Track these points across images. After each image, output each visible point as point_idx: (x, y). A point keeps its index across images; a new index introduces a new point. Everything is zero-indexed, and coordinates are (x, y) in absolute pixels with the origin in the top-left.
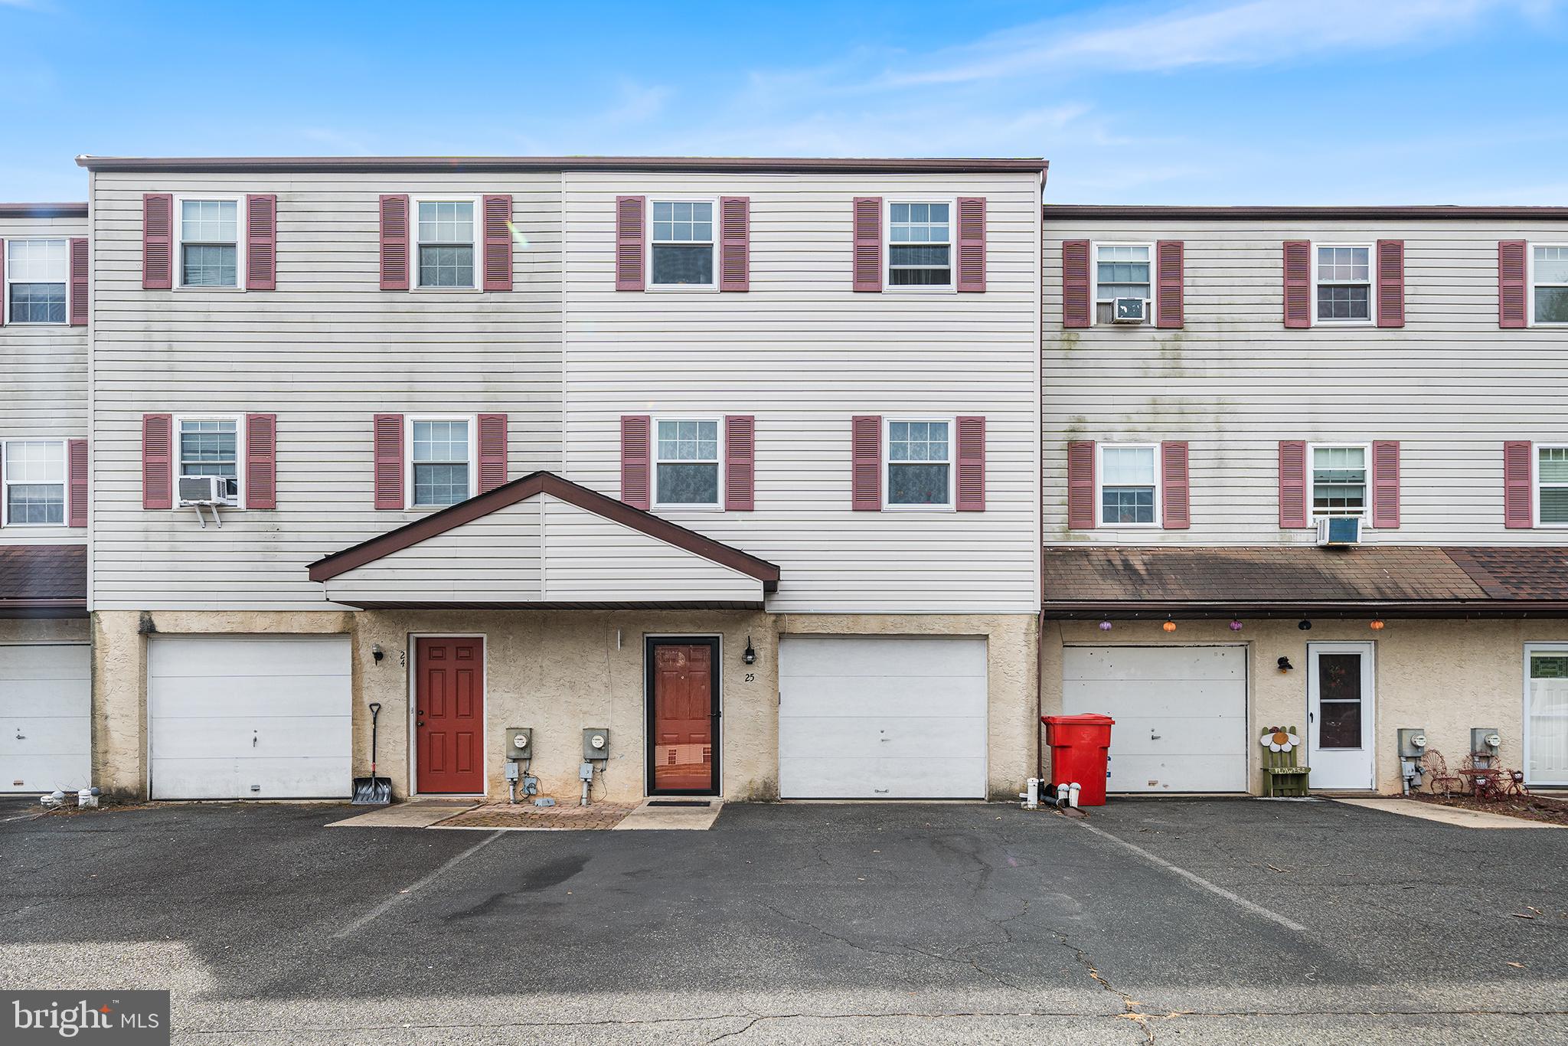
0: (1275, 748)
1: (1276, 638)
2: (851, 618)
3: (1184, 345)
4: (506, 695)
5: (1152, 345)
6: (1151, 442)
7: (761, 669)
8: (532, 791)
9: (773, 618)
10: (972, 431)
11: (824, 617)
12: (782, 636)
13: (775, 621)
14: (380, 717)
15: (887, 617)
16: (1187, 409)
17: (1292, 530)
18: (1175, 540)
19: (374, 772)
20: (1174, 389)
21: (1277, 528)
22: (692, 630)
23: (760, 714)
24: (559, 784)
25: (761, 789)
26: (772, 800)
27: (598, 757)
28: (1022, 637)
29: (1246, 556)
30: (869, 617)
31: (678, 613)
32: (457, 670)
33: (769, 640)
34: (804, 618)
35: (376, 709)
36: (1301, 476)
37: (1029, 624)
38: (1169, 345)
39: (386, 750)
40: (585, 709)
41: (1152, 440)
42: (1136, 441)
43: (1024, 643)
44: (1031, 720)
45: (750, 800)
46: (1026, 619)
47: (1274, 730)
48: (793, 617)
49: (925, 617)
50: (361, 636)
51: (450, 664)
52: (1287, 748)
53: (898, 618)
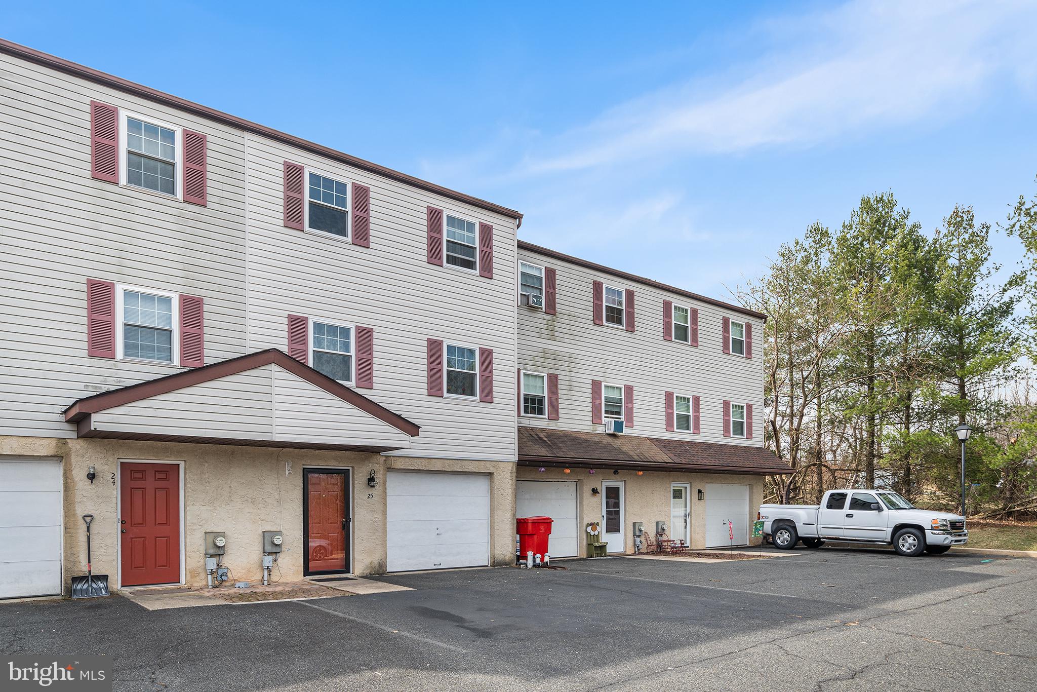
0: (592, 533)
1: (592, 478)
2: (427, 460)
3: (556, 324)
4: (202, 508)
5: (543, 321)
6: (543, 373)
7: (376, 492)
8: (224, 578)
9: (384, 458)
10: (487, 354)
11: (413, 459)
12: (390, 469)
13: (385, 461)
14: (92, 526)
15: (446, 461)
16: (558, 358)
17: (597, 425)
18: (553, 426)
19: (90, 572)
20: (552, 346)
21: (590, 423)
22: (335, 464)
23: (377, 519)
24: (244, 571)
25: (377, 567)
26: (383, 574)
28: (509, 474)
29: (582, 436)
30: (436, 460)
31: (326, 452)
32: (156, 489)
33: (381, 472)
34: (401, 459)
35: (89, 519)
36: (600, 399)
37: (512, 468)
38: (550, 323)
39: (98, 553)
40: (262, 517)
41: (544, 372)
42: (537, 371)
43: (510, 478)
44: (514, 520)
45: (371, 574)
46: (511, 464)
47: (592, 524)
48: (395, 459)
49: (464, 461)
50: (74, 459)
51: (150, 484)
52: (596, 533)
53: (451, 461)
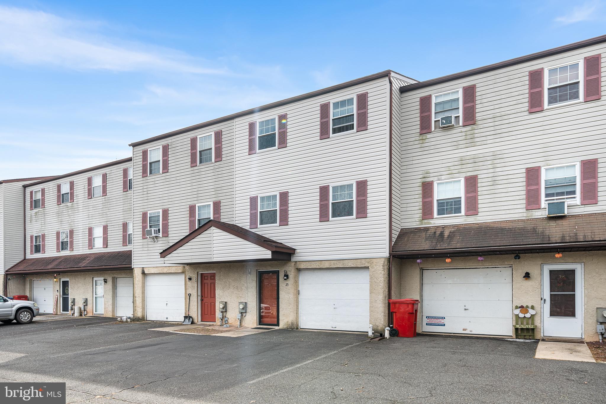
0: (521, 315)
1: (524, 263)
2: (319, 262)
3: (476, 131)
4: (220, 291)
5: (460, 134)
6: (459, 178)
7: (291, 281)
8: (227, 322)
9: (294, 263)
10: (362, 186)
11: (310, 262)
12: (299, 270)
13: (295, 264)
14: (191, 297)
15: (331, 261)
16: (477, 160)
17: (533, 211)
18: (472, 220)
19: (189, 314)
20: (472, 152)
21: (524, 210)
22: (270, 268)
23: (290, 298)
24: (234, 320)
25: (290, 325)
26: (294, 329)
27: (243, 312)
28: (382, 267)
30: (325, 261)
31: (266, 262)
32: (211, 283)
33: (293, 271)
34: (304, 263)
35: (190, 295)
36: (538, 183)
37: (384, 262)
38: (468, 133)
39: (192, 308)
40: (241, 296)
41: (460, 177)
42: (452, 178)
43: (382, 270)
44: (385, 301)
45: (287, 328)
46: (383, 260)
47: (522, 307)
48: (300, 263)
49: (345, 261)
50: (187, 273)
51: (209, 281)
52: (528, 315)
53: (335, 261)
